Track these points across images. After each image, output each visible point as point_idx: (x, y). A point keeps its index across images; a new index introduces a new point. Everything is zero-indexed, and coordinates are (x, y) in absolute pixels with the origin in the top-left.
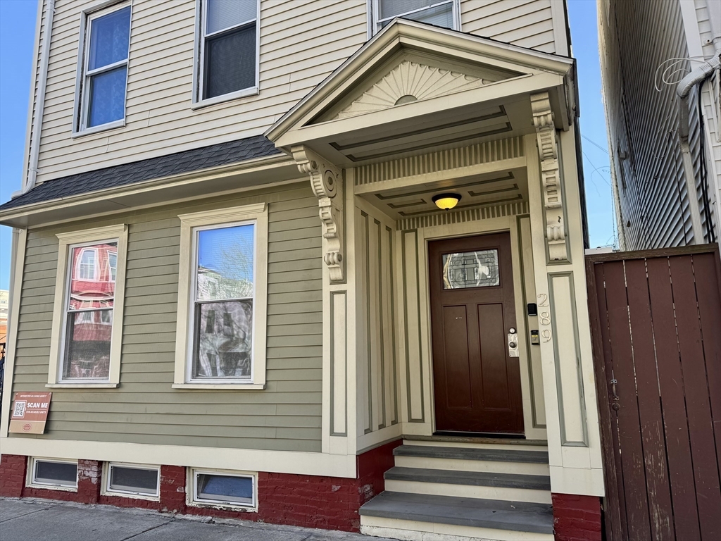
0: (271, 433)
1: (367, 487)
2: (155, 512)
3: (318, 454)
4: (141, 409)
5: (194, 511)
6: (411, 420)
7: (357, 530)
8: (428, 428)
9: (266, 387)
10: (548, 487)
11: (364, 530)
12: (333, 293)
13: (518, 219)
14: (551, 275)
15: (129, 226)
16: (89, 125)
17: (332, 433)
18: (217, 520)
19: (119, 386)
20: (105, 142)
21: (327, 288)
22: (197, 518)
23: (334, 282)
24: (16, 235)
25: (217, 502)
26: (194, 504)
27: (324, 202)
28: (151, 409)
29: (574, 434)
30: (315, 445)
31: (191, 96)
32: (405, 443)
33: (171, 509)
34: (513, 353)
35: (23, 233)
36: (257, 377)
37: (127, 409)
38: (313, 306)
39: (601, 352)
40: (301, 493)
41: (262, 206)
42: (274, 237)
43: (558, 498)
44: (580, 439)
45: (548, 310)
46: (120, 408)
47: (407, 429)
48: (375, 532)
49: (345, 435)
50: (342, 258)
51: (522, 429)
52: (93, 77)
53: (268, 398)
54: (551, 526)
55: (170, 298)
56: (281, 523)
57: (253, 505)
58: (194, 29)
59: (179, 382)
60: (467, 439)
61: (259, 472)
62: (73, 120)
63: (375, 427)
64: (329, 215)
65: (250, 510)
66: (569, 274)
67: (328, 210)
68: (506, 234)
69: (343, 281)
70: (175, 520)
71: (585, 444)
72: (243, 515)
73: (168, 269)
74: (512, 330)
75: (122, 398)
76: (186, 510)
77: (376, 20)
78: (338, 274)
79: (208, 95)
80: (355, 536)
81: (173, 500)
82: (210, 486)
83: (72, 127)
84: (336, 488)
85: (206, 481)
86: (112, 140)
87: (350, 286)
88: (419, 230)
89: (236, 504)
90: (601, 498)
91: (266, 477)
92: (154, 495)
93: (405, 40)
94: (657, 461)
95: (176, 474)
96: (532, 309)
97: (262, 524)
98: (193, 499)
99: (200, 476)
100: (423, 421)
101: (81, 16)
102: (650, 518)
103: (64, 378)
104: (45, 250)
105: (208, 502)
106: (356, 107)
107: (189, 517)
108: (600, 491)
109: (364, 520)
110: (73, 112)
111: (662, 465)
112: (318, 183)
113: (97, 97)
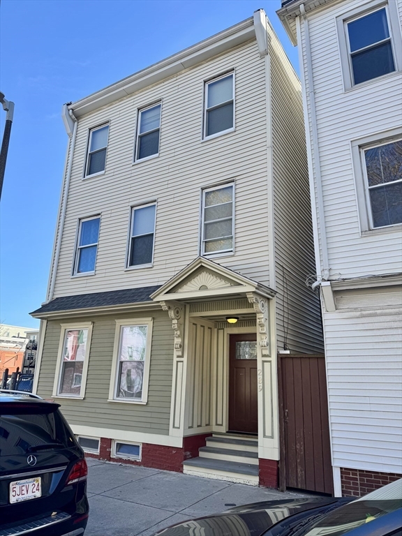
0: (148, 426)
1: (188, 453)
2: (97, 460)
3: (167, 436)
4: (93, 410)
5: (114, 460)
6: (217, 425)
7: (182, 472)
8: (224, 429)
9: (147, 403)
10: (257, 457)
11: (184, 472)
12: (178, 362)
14: (264, 362)
15: (93, 323)
16: (78, 272)
17: (174, 427)
18: (124, 465)
19: (84, 399)
20: (85, 282)
21: (175, 359)
22: (115, 463)
23: (178, 357)
24: (42, 323)
25: (124, 456)
26: (114, 457)
27: (175, 321)
28: (98, 411)
29: (268, 433)
30: (166, 432)
31: (124, 264)
32: (213, 435)
33: (104, 459)
35: (45, 322)
36: (144, 399)
37: (87, 410)
38: (169, 367)
39: (281, 397)
40: (159, 454)
41: (150, 318)
42: (155, 333)
43: (262, 460)
44: (270, 435)
45: (261, 377)
46: (84, 409)
47: (215, 429)
48: (189, 473)
49: (179, 428)
50: (182, 346)
52: (81, 249)
53: (148, 409)
54: (257, 473)
55: (109, 358)
56: (150, 467)
57: (139, 458)
58: (127, 234)
59: (111, 399)
60: (240, 435)
61: (143, 443)
62: (71, 269)
63: (195, 425)
64: (176, 327)
65: (138, 461)
66: (270, 362)
67: (176, 325)
69: (182, 356)
70: (105, 463)
71: (272, 437)
72: (134, 463)
73: (110, 345)
75: (85, 405)
76: (110, 459)
77: (202, 240)
78: (180, 354)
79: (132, 264)
80: (181, 474)
81: (105, 455)
82: (122, 449)
83: (71, 273)
84: (174, 452)
85: (120, 446)
86: (88, 281)
87: (185, 359)
88: (225, 329)
89: (132, 457)
90: (278, 461)
91: (146, 446)
92: (97, 452)
93: (203, 264)
94: (301, 446)
95: (107, 442)
97: (143, 467)
98: (114, 454)
99: (118, 444)
100: (222, 425)
101: (77, 220)
102: (297, 471)
103: (60, 393)
104: (55, 331)
105: (120, 456)
106: (186, 288)
107: (111, 463)
108: (277, 458)
109: (185, 467)
110: (72, 266)
111: (302, 448)
112: (172, 314)
113: (82, 257)
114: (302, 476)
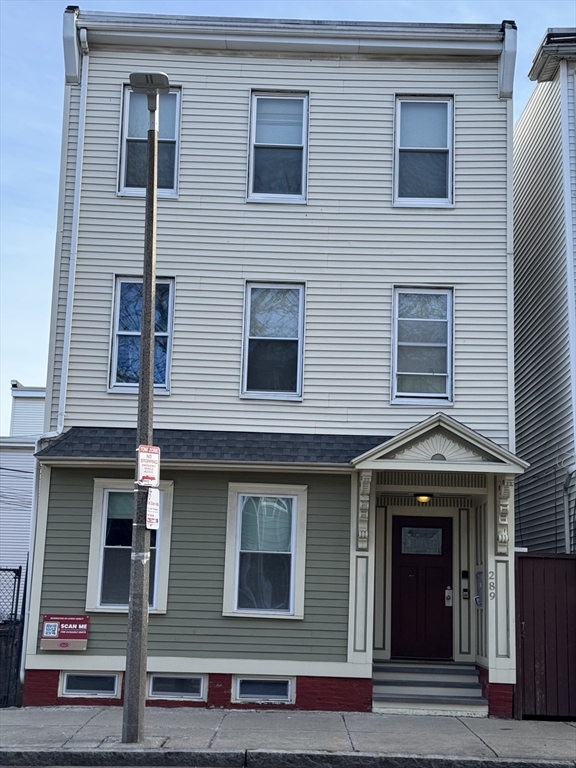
0: (308, 650)
2: (202, 709)
3: (345, 664)
7: (370, 711)
8: (387, 655)
9: (305, 618)
11: (375, 710)
12: (357, 558)
13: (460, 510)
14: (497, 561)
17: (355, 650)
21: (353, 554)
22: (242, 710)
23: (359, 550)
25: (257, 699)
26: (238, 702)
29: (502, 651)
30: (344, 658)
31: (239, 387)
33: (218, 706)
34: (448, 604)
35: (48, 470)
36: (296, 611)
38: (344, 565)
39: (518, 607)
41: (302, 487)
42: (312, 512)
43: (493, 686)
44: (505, 654)
45: (493, 581)
48: (382, 711)
49: (364, 651)
51: (452, 655)
52: (120, 336)
53: (306, 626)
54: (487, 702)
55: (218, 546)
57: (291, 700)
58: (242, 331)
59: (227, 611)
61: (297, 677)
62: (107, 375)
65: (288, 703)
66: (506, 562)
67: (367, 504)
68: (450, 520)
69: (366, 550)
71: (508, 656)
72: (282, 707)
74: (449, 587)
75: (169, 622)
76: (231, 706)
77: (396, 372)
78: (363, 545)
79: (252, 388)
80: (368, 715)
81: (221, 699)
83: (106, 382)
84: (355, 685)
85: (248, 684)
87: (371, 553)
88: (388, 507)
89: (275, 699)
90: (514, 685)
91: (303, 679)
92: (199, 697)
93: (442, 424)
94: (541, 666)
96: (465, 575)
97: (299, 712)
98: (237, 698)
99: (243, 681)
100: (384, 648)
101: (112, 277)
102: (535, 695)
103: (102, 604)
105: (250, 700)
107: (235, 710)
108: (513, 681)
109: (375, 704)
111: (543, 668)
114: (541, 701)
